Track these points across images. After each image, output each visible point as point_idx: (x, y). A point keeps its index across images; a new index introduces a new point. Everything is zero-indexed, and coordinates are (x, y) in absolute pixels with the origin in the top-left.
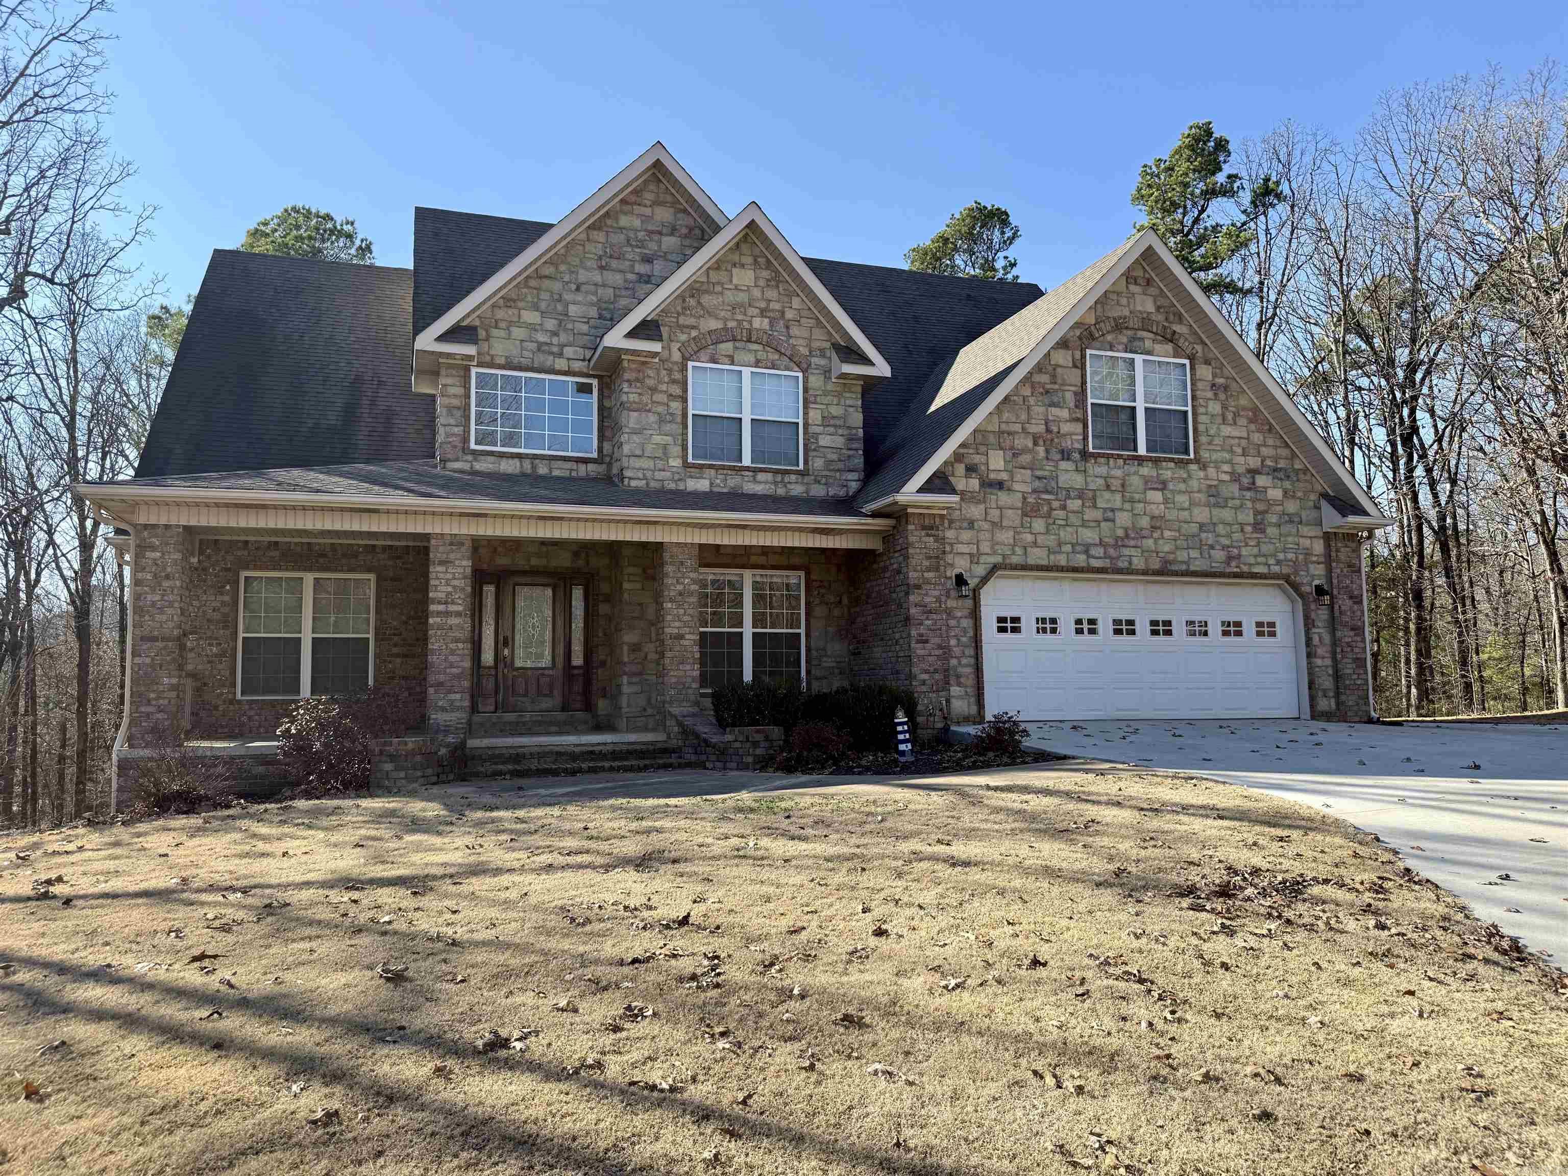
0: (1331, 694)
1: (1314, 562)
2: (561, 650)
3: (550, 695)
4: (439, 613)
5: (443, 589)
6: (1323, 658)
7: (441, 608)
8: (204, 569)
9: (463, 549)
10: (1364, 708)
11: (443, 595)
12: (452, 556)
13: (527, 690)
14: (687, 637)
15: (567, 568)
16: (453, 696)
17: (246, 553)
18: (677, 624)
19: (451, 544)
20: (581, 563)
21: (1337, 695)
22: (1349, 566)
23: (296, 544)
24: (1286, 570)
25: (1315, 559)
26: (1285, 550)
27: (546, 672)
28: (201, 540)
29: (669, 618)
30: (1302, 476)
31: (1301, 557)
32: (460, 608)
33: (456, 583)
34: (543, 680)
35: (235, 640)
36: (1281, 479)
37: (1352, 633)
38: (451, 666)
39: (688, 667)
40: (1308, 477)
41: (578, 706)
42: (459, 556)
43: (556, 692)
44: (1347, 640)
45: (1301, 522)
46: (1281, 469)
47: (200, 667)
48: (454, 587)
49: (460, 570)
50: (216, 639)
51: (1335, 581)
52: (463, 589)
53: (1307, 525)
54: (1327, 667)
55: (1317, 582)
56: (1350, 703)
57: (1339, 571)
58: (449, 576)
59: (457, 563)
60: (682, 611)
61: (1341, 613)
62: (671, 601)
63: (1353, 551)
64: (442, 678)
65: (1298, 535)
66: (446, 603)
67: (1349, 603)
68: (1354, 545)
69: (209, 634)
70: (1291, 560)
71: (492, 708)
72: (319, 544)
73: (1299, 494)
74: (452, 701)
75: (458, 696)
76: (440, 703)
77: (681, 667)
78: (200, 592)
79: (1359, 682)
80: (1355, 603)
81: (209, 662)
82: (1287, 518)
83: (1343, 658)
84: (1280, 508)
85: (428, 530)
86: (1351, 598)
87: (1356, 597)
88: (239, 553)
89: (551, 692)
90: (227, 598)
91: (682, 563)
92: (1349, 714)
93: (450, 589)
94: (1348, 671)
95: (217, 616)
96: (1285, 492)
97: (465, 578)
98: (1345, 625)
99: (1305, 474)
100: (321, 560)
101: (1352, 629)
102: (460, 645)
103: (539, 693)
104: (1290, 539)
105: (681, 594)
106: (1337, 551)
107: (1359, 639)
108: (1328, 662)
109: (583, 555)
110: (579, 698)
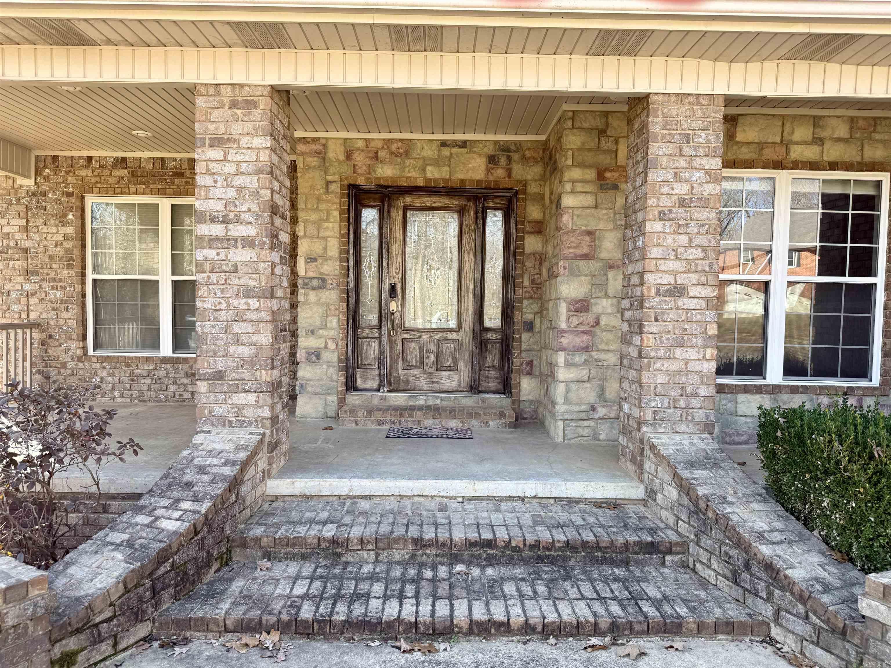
2: (469, 303)
3: (454, 368)
4: (213, 241)
5: (218, 193)
7: (217, 230)
8: (44, 194)
9: (256, 114)
11: (219, 206)
12: (236, 129)
13: (421, 361)
14: (693, 291)
15: (479, 182)
16: (240, 399)
17: (89, 173)
18: (674, 265)
19: (234, 105)
20: (500, 173)
23: (148, 160)
27: (449, 335)
28: (37, 157)
29: (655, 252)
32: (252, 231)
33: (239, 181)
34: (444, 347)
35: (84, 283)
38: (237, 342)
39: (692, 354)
41: (493, 385)
42: (248, 127)
43: (462, 365)
47: (44, 316)
48: (239, 189)
49: (251, 156)
50: (60, 281)
52: (256, 194)
58: (230, 169)
59: (244, 141)
60: (683, 239)
62: (661, 217)
64: (220, 363)
66: (225, 221)
69: (52, 274)
71: (375, 384)
72: (174, 159)
74: (241, 408)
75: (251, 398)
76: (218, 411)
77: (678, 352)
78: (40, 222)
81: (54, 309)
85: (190, 78)
88: (83, 173)
89: (456, 361)
90: (70, 230)
91: (688, 139)
93: (232, 193)
95: (59, 252)
97: (259, 172)
100: (177, 181)
102: (254, 303)
103: (439, 366)
105: (682, 203)
109: (503, 161)
110: (493, 374)
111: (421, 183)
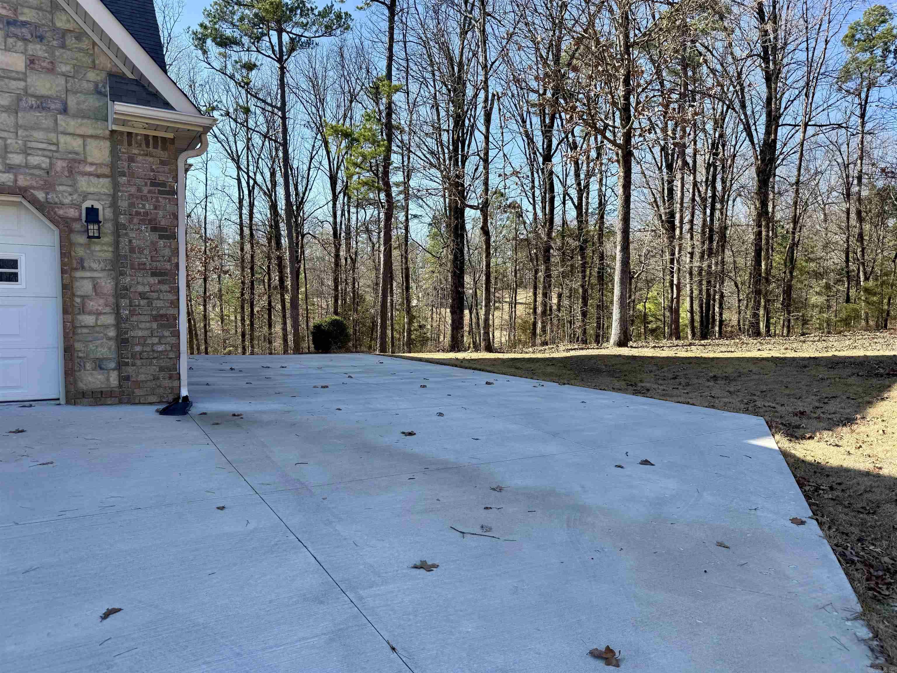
0: (113, 365)
1: (90, 174)
6: (99, 314)
10: (167, 383)
21: (120, 365)
22: (153, 184)
24: (22, 181)
25: (89, 169)
26: (26, 151)
30: (70, 41)
31: (60, 165)
36: (24, 40)
37: (154, 280)
40: (85, 44)
44: (140, 288)
45: (65, 111)
46: (24, 24)
51: (123, 204)
53: (75, 116)
54: (106, 327)
55: (88, 204)
56: (142, 377)
57: (133, 190)
61: (132, 250)
63: (163, 163)
65: (55, 129)
67: (149, 236)
68: (164, 155)
70: (38, 167)
73: (64, 69)
79: (160, 348)
80: (161, 237)
82: (32, 101)
83: (132, 313)
84: (22, 84)
86: (154, 229)
87: (164, 229)
92: (138, 392)
94: (140, 333)
96: (31, 62)
98: (142, 267)
99: (78, 38)
101: (153, 274)
104: (39, 135)
106: (131, 159)
107: (165, 287)
108: (109, 320)
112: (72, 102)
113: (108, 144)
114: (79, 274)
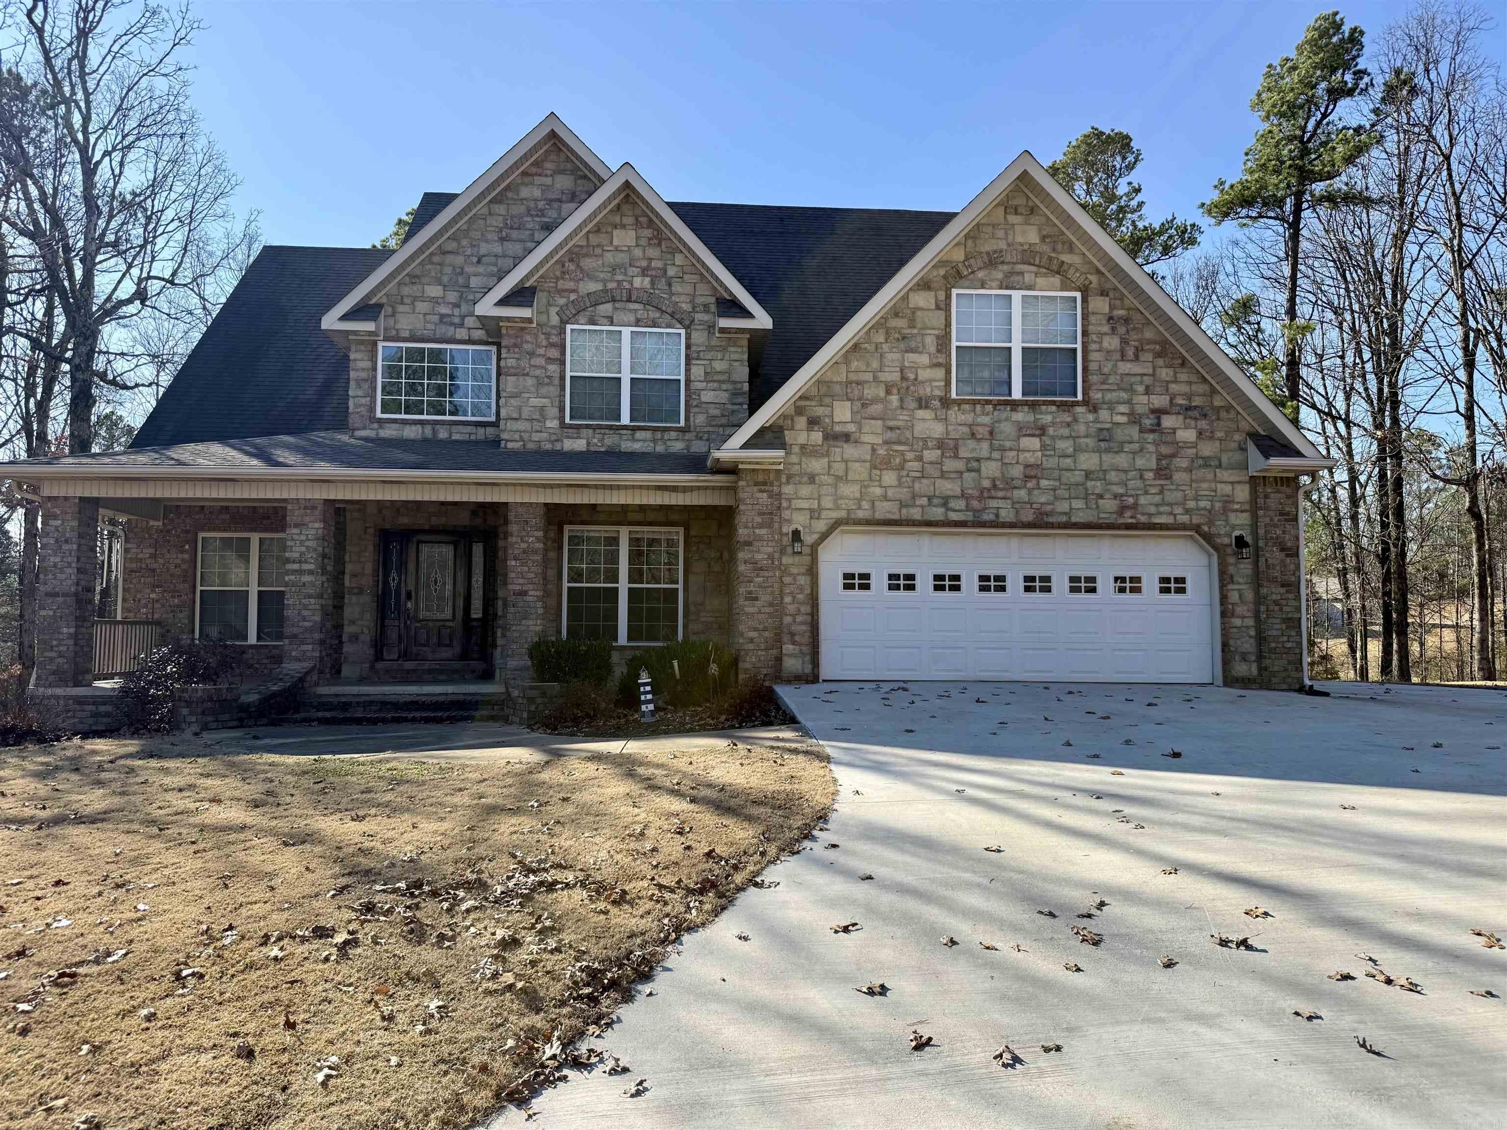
0: (1253, 658)
1: (1236, 511)
2: (460, 603)
3: (450, 645)
4: (294, 572)
5: (297, 549)
6: (1243, 617)
7: (296, 566)
8: (168, 531)
9: (317, 512)
10: (1294, 674)
11: (297, 555)
12: (307, 519)
13: (428, 641)
14: (531, 593)
15: (465, 527)
16: (304, 647)
17: (202, 516)
18: (521, 581)
19: (306, 508)
20: (478, 521)
21: (1260, 657)
22: (1281, 514)
23: (244, 507)
24: (1196, 520)
25: (1236, 507)
26: (1196, 498)
27: (448, 624)
28: (165, 506)
29: (513, 575)
30: (1223, 414)
31: (1218, 505)
32: (312, 567)
33: (307, 543)
34: (443, 631)
35: (194, 593)
36: (1196, 419)
37: (1283, 590)
38: (304, 619)
39: (531, 622)
40: (1232, 415)
41: (476, 656)
42: (312, 518)
43: (455, 643)
44: (1274, 597)
45: (1220, 466)
46: (1196, 407)
47: (164, 616)
48: (307, 547)
49: (313, 532)
50: (177, 591)
51: (1261, 532)
52: (315, 550)
53: (1226, 469)
54: (1247, 627)
55: (1237, 533)
56: (1276, 669)
57: (1267, 520)
58: (303, 538)
59: (310, 525)
60: (526, 569)
61: (1268, 567)
62: (515, 559)
63: (1288, 497)
64: (295, 630)
65: (1215, 480)
66: (300, 562)
67: (1279, 555)
68: (1288, 491)
69: (172, 587)
70: (1204, 509)
71: (396, 657)
72: (263, 507)
73: (1219, 434)
74: (305, 652)
75: (310, 647)
76: (294, 654)
77: (524, 622)
78: (165, 551)
79: (1289, 645)
80: (1287, 556)
81: (172, 611)
82: (1201, 462)
83: (1268, 617)
84: (1194, 451)
85: (285, 496)
86: (1282, 550)
87: (1290, 549)
88: (197, 517)
89: (451, 640)
90: (186, 556)
91: (527, 522)
92: (1274, 680)
93: (303, 549)
94: (1275, 633)
95: (178, 571)
96: (1200, 433)
97: (317, 539)
98: (1274, 580)
99: (1228, 411)
100: (265, 522)
101: (1283, 586)
102: (312, 601)
103: (440, 644)
104: (1205, 485)
105: (524, 552)
106: (1266, 497)
107: (1291, 596)
108: (1250, 622)
109: (481, 514)
110: (476, 648)
111: (427, 527)
112: (1224, 459)
113: (1247, 487)
114: (1230, 587)
